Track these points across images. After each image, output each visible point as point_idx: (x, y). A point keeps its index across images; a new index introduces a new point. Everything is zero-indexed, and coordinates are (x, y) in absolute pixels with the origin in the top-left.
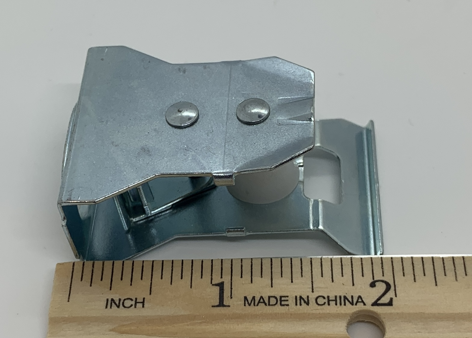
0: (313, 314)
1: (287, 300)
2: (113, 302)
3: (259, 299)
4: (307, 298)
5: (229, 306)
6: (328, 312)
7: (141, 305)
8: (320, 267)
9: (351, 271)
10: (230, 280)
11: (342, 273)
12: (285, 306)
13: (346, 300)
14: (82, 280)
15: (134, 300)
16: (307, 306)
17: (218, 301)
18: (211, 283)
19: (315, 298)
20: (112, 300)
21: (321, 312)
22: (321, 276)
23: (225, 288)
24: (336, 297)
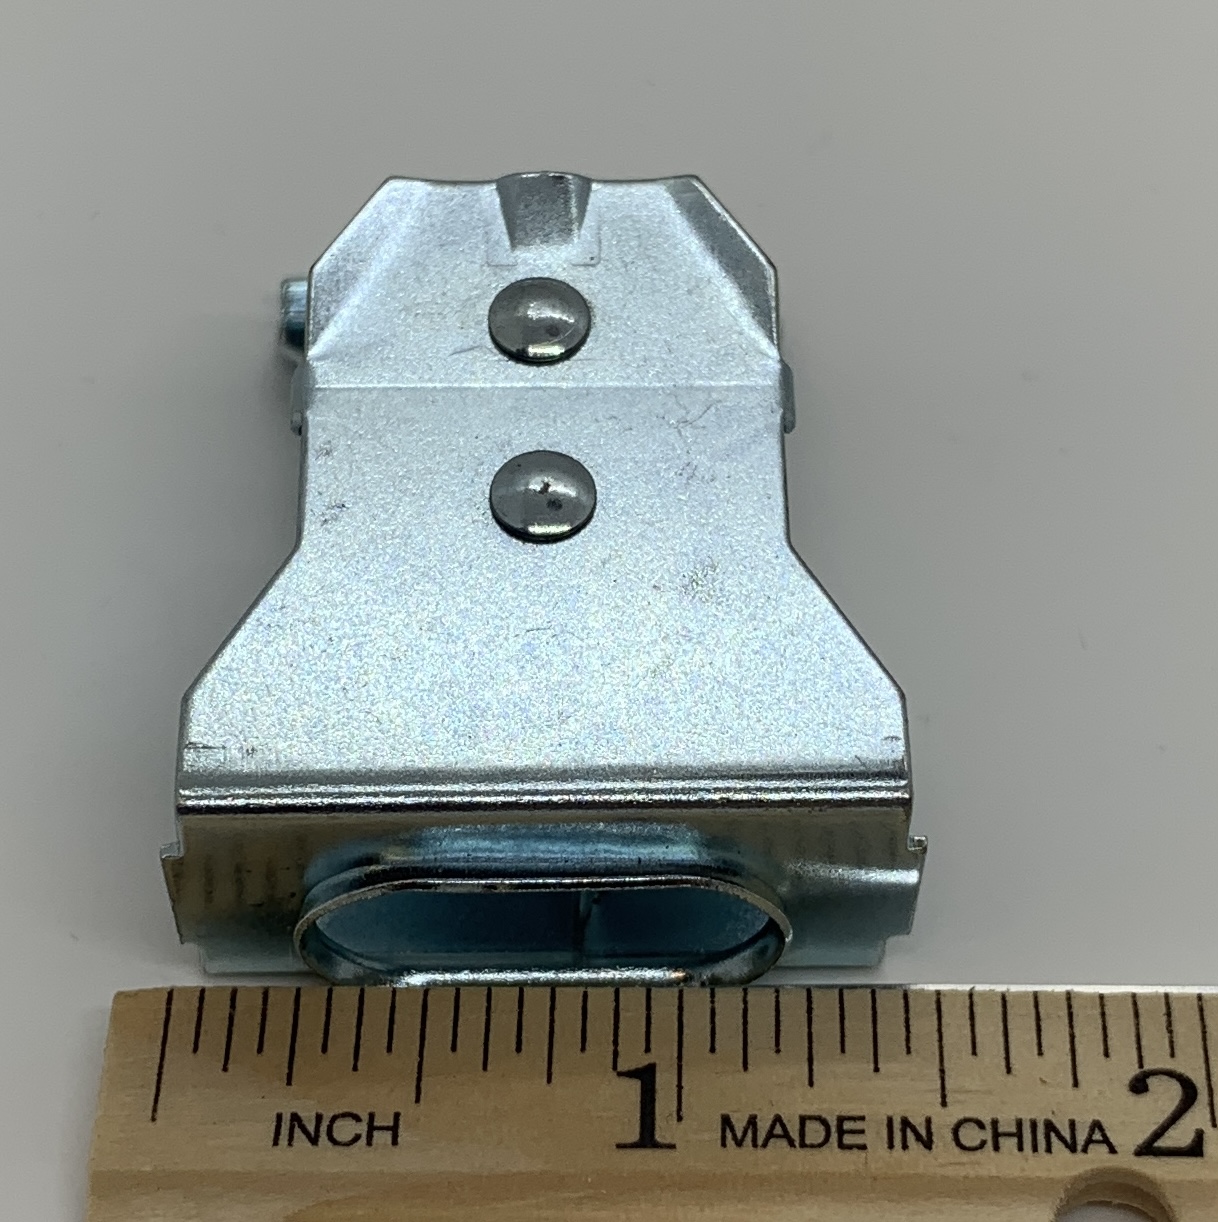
0: (945, 1178)
1: (862, 1132)
2: (297, 1126)
3: (769, 1123)
4: (924, 1123)
5: (672, 1147)
6: (994, 1173)
7: (388, 1135)
8: (968, 1022)
9: (1068, 1039)
10: (676, 1061)
11: (1040, 1045)
12: (855, 1150)
13: (1053, 1135)
14: (195, 1049)
15: (365, 1117)
16: (926, 1151)
17: (637, 1130)
18: (615, 1067)
19: (952, 1126)
20: (295, 1117)
21: (972, 1174)
22: (970, 1052)
23: (658, 1086)
24: (1019, 1123)
